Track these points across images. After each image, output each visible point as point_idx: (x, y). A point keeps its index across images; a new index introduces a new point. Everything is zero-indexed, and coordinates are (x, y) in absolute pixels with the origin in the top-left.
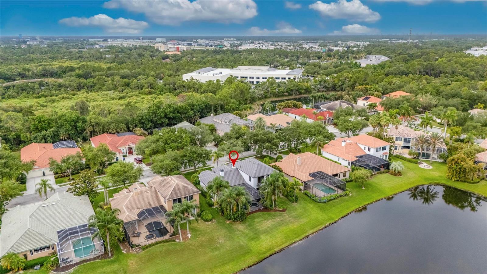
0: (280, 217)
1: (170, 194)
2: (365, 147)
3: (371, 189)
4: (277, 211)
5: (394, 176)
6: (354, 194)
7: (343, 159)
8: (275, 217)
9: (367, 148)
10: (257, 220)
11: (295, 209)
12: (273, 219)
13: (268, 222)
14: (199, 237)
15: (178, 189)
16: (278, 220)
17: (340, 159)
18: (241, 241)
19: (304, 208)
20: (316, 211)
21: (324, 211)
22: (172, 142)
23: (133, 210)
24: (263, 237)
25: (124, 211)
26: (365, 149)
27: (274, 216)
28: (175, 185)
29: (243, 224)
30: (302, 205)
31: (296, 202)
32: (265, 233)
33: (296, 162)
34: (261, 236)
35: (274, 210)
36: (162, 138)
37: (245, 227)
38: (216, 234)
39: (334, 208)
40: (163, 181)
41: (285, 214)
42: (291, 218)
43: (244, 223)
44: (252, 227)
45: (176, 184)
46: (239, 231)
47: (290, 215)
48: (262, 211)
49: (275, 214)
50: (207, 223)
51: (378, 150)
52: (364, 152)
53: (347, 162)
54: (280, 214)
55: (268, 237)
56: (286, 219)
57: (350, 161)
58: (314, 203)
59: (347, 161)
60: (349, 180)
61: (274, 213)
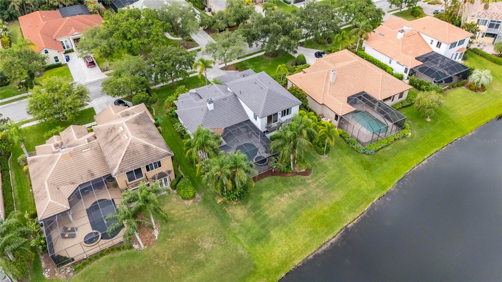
0: (302, 187)
1: (119, 163)
2: (432, 41)
3: (440, 121)
4: (297, 174)
5: (473, 93)
6: (415, 132)
7: (398, 63)
8: (294, 188)
9: (435, 43)
10: (266, 195)
11: (325, 169)
12: (291, 191)
13: (282, 200)
14: (172, 237)
15: (134, 153)
16: (298, 193)
17: (392, 61)
18: (239, 246)
19: (339, 165)
20: (358, 171)
21: (371, 171)
22: (134, 37)
23: (63, 188)
24: (274, 234)
25: (46, 193)
26: (431, 43)
27: (292, 185)
28: (128, 144)
29: (244, 206)
30: (335, 160)
31: (326, 154)
32: (277, 224)
33: (328, 77)
34: (272, 232)
35: (293, 172)
36: (118, 30)
37: (246, 211)
38: (199, 228)
39: (385, 164)
40: (111, 132)
41: (309, 179)
42: (318, 190)
43: (246, 203)
44: (257, 212)
45: (130, 143)
46: (237, 221)
47: (317, 183)
48: (274, 175)
49: (295, 180)
50: (186, 202)
51: (453, 45)
52: (430, 47)
53: (404, 68)
54: (301, 180)
55: (282, 233)
56: (311, 192)
57: (409, 68)
58: (354, 154)
59: (403, 66)
60: (407, 104)
61: (291, 179)
